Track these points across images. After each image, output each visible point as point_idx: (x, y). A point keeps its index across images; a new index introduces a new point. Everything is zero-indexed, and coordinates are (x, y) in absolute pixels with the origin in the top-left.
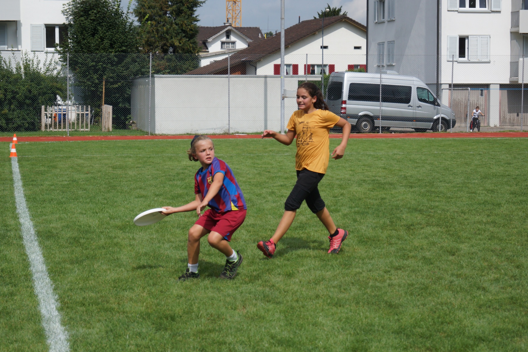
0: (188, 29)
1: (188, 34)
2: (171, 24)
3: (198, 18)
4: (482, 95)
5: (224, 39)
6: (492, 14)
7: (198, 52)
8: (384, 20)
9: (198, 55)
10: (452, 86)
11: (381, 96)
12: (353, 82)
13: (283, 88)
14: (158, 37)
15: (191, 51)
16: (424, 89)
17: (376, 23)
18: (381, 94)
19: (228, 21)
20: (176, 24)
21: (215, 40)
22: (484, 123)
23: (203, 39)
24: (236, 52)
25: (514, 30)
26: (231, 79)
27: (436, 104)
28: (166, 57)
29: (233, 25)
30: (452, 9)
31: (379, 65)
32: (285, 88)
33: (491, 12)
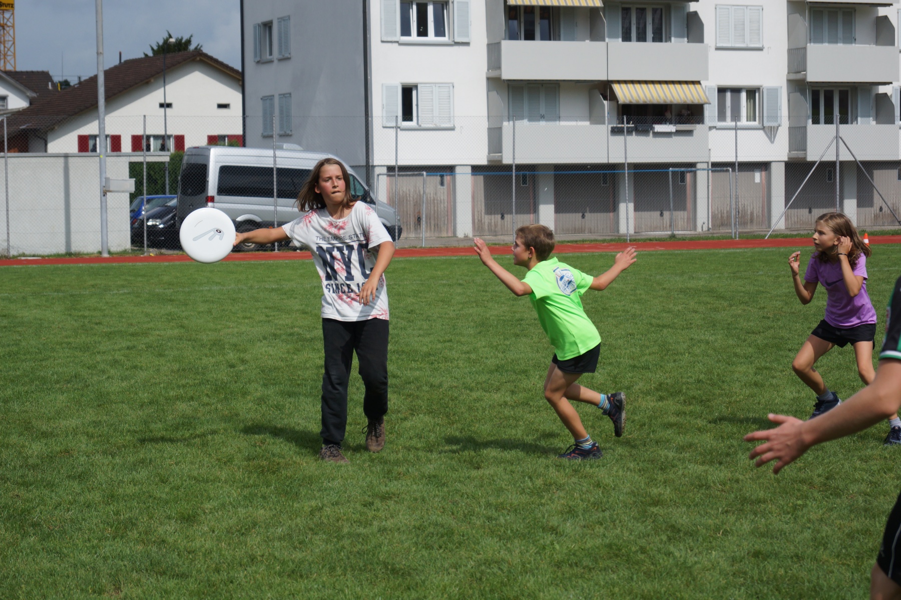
4: (442, 184)
6: (456, 48)
8: (271, 57)
10: (397, 169)
11: (275, 187)
12: (227, 164)
13: (104, 176)
17: (258, 62)
18: (275, 183)
22: (447, 232)
24: (9, 115)
25: (494, 74)
26: (10, 160)
27: (368, 200)
30: (389, 39)
31: (265, 134)
32: (108, 175)
33: (453, 43)
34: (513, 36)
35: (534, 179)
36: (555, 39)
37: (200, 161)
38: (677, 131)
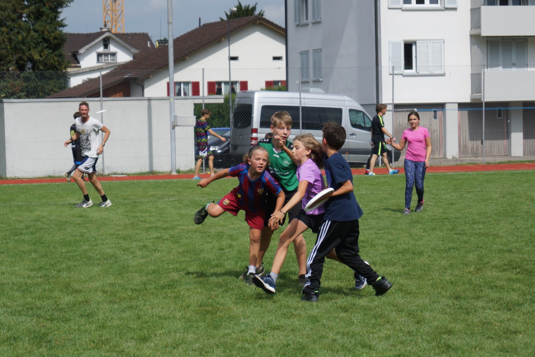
0: (52, 38)
1: (51, 44)
2: (28, 31)
3: (65, 22)
4: (435, 117)
5: (101, 49)
6: (446, 12)
7: (65, 68)
8: (307, 21)
9: (66, 72)
11: (301, 121)
12: (267, 104)
13: (173, 114)
14: (11, 49)
15: (56, 67)
16: (358, 112)
17: (297, 25)
18: (301, 119)
19: (105, 25)
20: (36, 31)
21: (88, 52)
22: (439, 155)
23: (73, 50)
24: (117, 67)
25: (475, 32)
26: (104, 103)
28: (22, 75)
29: (113, 31)
30: (394, 7)
31: (303, 80)
32: (176, 114)
33: (444, 9)
34: (491, 2)
35: (507, 112)
36: (524, 4)
37: (247, 102)
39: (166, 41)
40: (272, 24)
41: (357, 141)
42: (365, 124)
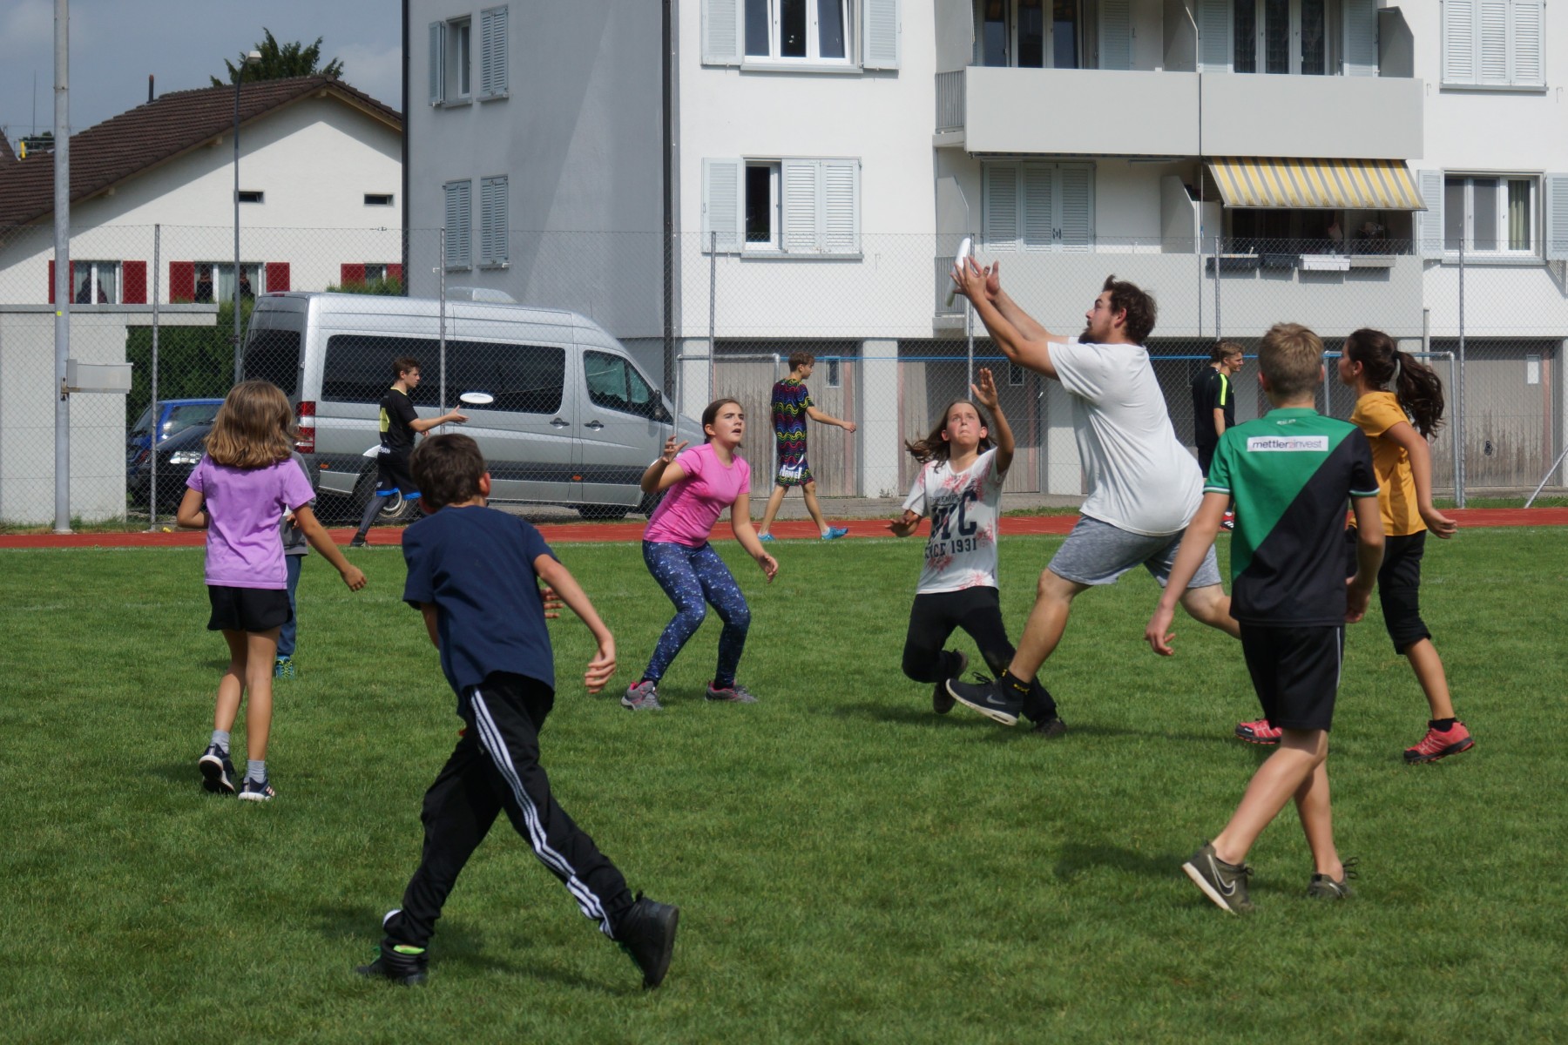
4: (833, 379)
6: (868, 82)
8: (466, 96)
11: (443, 384)
12: (346, 332)
13: (64, 356)
16: (611, 359)
17: (438, 105)
18: (443, 376)
22: (843, 486)
25: (949, 139)
27: (658, 413)
30: (720, 61)
31: (450, 265)
32: (73, 355)
33: (861, 71)
34: (993, 56)
36: (1086, 66)
37: (286, 325)
38: (1351, 268)
39: (48, 141)
40: (364, 99)
41: (605, 444)
42: (629, 395)
